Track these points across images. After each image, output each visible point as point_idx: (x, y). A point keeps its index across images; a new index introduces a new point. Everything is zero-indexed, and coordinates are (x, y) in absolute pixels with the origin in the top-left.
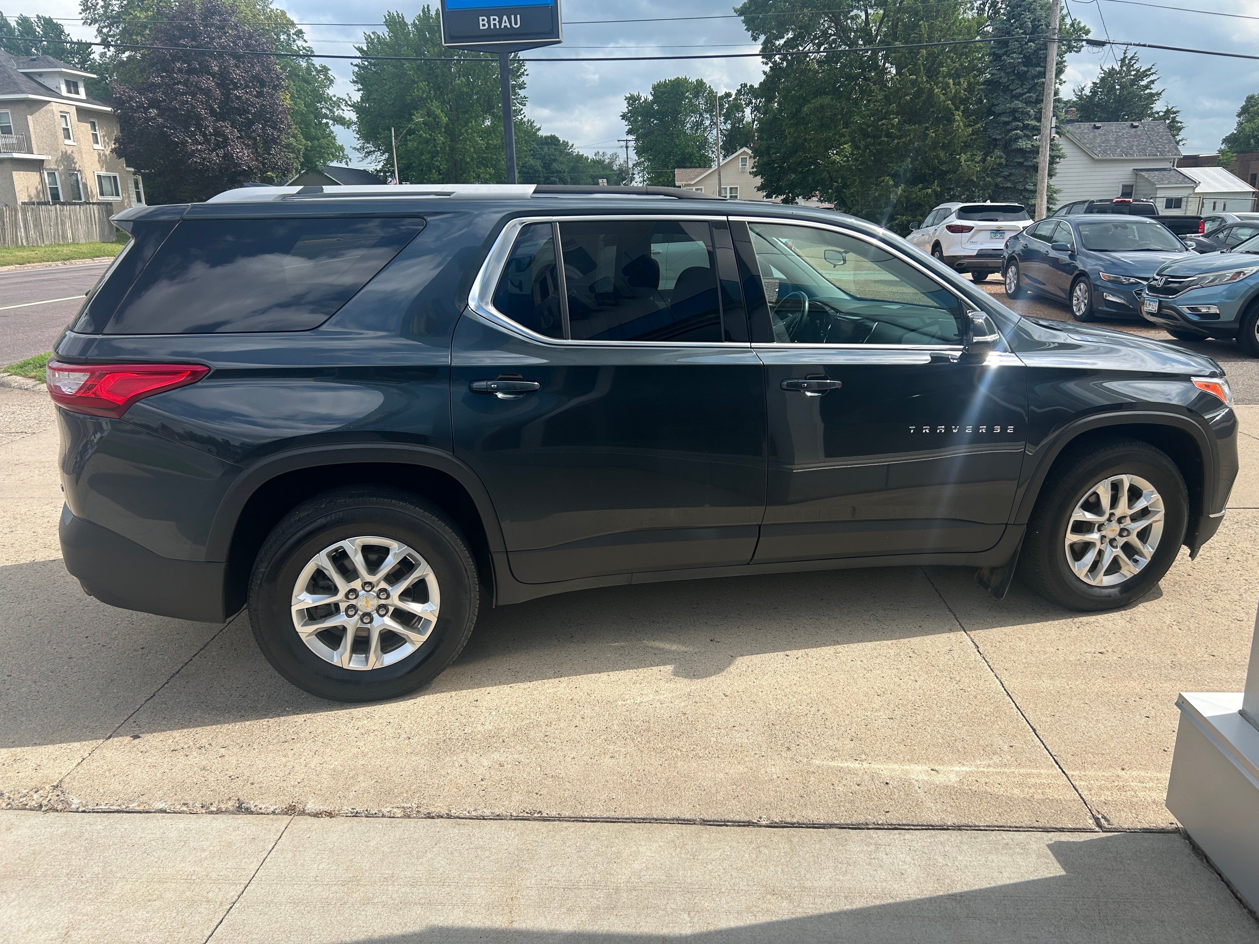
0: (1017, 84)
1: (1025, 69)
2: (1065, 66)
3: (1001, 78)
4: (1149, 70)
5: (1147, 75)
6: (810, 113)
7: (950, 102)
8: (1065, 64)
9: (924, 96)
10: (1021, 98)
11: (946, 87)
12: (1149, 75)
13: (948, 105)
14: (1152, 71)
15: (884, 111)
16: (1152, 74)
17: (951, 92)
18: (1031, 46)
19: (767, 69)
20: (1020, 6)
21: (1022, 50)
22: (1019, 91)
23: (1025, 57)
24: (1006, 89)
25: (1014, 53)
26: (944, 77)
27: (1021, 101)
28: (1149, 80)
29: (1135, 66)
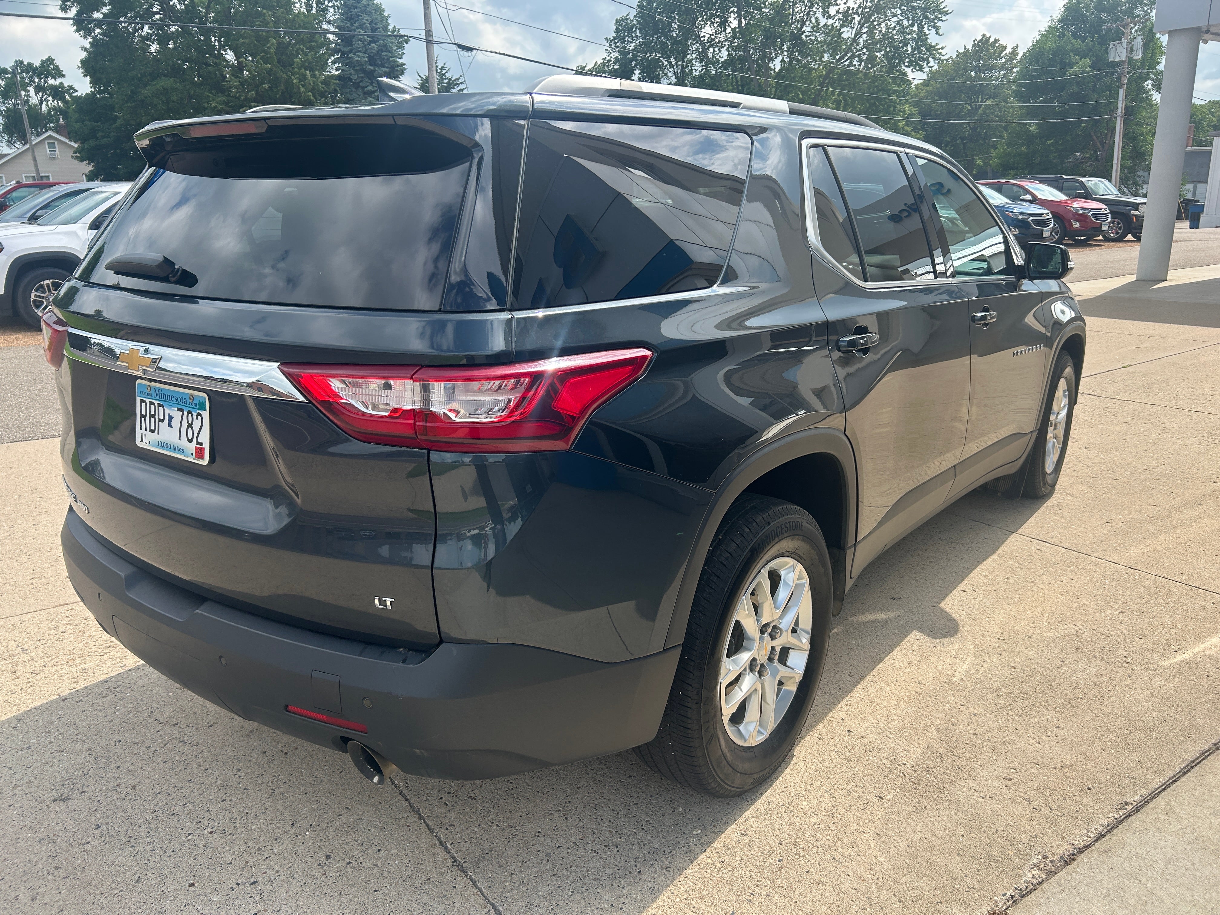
0: (367, 82)
1: (372, 68)
2: (405, 69)
3: (351, 74)
4: (458, 79)
5: (457, 84)
6: (153, 96)
7: (310, 94)
8: (405, 67)
9: (282, 87)
10: (373, 96)
11: (303, 78)
12: (459, 84)
13: (308, 96)
14: (460, 81)
15: (242, 98)
16: (461, 83)
17: (310, 84)
18: (374, 47)
19: (87, 43)
20: (356, 7)
21: (366, 50)
22: (370, 88)
23: (369, 57)
24: (357, 85)
25: (360, 51)
26: (299, 69)
27: (374, 98)
28: (459, 88)
29: (447, 75)
